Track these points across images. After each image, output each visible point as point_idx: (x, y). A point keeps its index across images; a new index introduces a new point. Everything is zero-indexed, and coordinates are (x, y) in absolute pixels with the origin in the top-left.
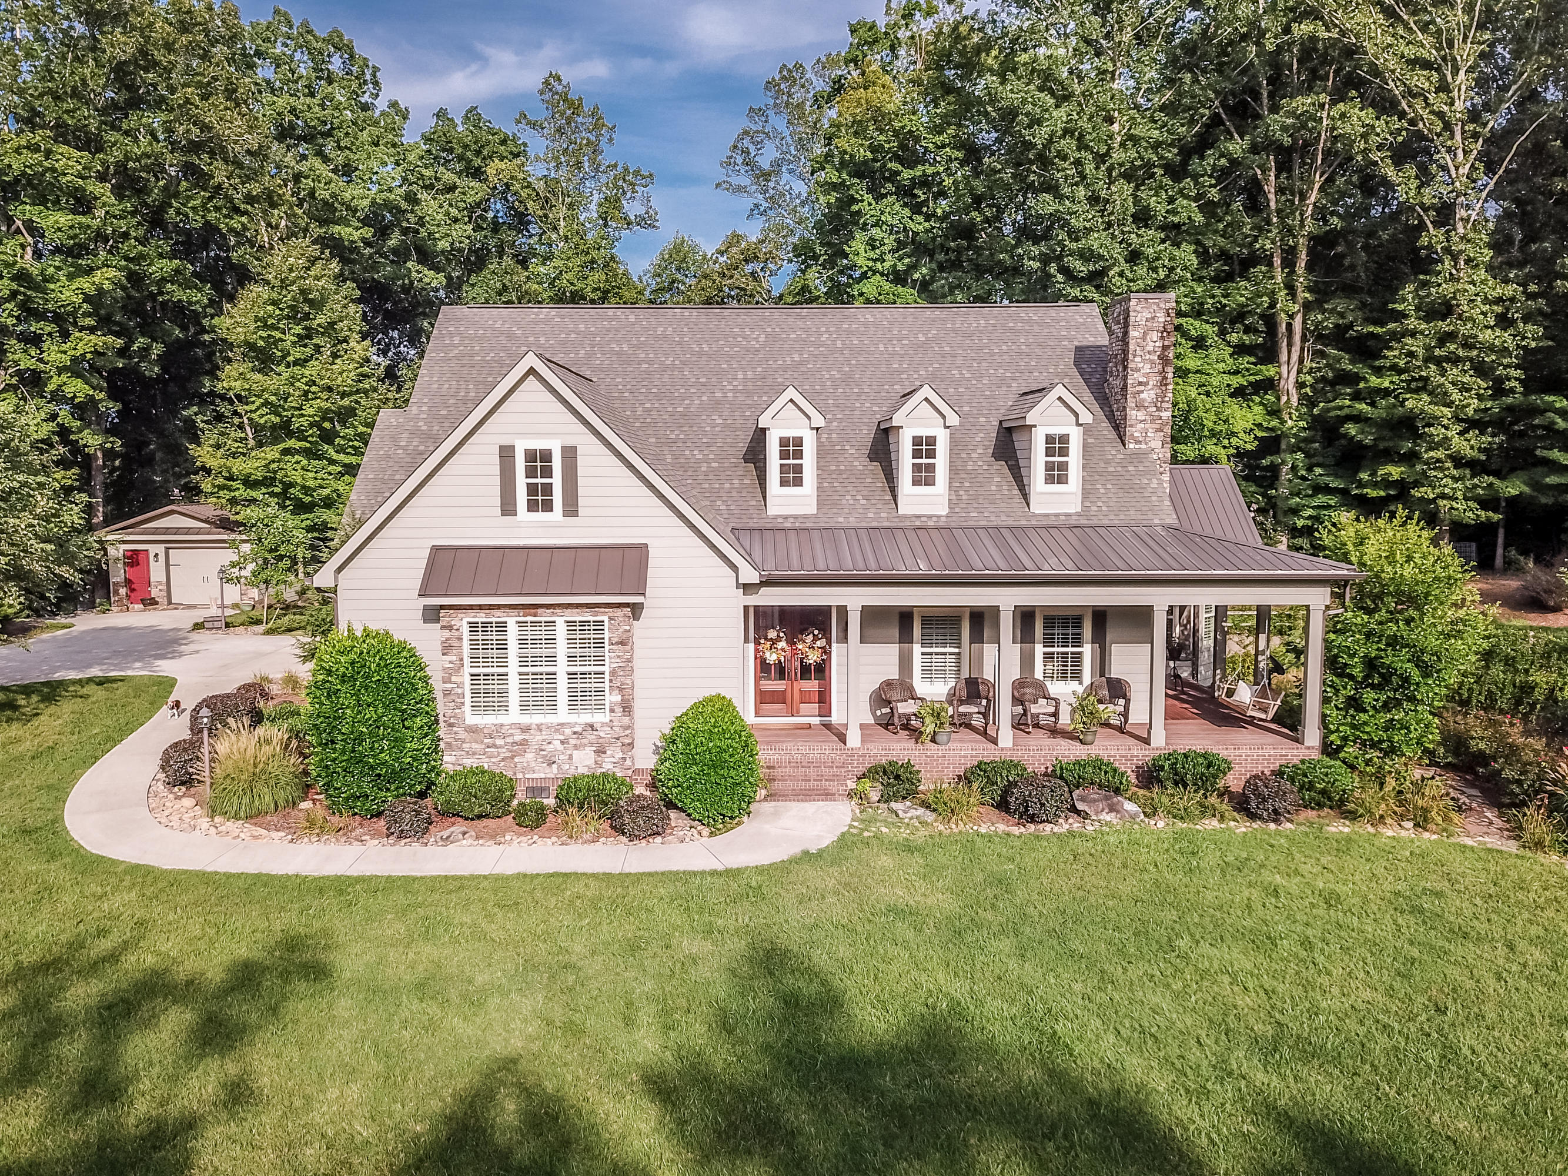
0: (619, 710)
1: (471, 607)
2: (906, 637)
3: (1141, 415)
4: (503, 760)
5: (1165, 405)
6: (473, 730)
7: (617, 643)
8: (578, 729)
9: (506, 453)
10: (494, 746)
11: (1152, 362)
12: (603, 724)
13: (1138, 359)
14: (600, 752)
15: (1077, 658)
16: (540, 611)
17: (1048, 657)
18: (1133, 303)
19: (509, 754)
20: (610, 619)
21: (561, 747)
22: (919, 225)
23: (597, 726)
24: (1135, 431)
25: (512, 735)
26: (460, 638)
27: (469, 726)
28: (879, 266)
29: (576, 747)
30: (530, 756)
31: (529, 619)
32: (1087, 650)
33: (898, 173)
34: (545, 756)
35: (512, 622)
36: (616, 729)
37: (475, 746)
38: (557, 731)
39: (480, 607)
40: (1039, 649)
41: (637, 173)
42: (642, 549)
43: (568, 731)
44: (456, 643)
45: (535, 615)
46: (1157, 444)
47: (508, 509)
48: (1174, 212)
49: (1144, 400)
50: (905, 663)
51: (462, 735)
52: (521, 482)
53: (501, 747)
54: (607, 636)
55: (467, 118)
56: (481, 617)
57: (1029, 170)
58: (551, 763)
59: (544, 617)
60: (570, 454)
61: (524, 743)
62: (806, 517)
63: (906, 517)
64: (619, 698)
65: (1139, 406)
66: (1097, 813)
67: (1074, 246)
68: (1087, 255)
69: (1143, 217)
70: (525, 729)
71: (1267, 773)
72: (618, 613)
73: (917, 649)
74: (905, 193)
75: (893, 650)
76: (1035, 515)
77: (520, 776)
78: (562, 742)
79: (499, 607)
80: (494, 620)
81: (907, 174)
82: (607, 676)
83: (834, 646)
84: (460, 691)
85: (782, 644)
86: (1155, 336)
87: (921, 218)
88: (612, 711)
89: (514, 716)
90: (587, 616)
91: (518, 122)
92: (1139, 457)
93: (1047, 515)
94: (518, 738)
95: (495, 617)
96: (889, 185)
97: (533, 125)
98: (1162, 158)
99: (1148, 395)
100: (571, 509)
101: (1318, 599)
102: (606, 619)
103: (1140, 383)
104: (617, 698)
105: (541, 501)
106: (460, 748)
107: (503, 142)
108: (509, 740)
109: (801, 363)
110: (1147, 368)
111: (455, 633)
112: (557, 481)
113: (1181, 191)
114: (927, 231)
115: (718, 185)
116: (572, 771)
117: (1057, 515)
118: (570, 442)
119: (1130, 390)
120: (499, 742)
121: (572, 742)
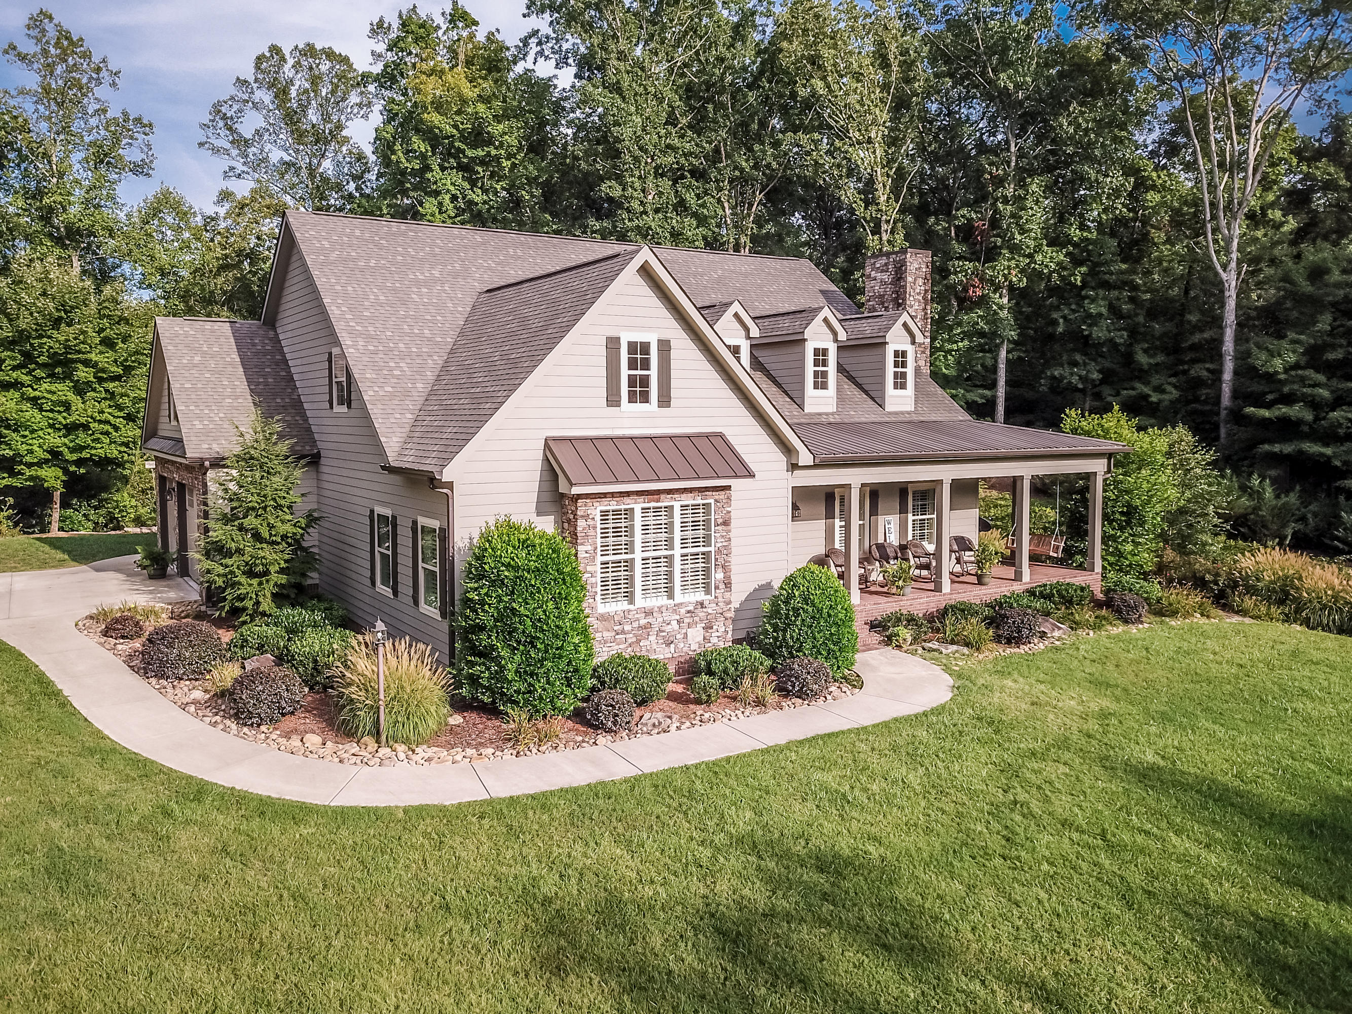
0: (722, 586)
1: (604, 495)
2: (829, 514)
4: (631, 645)
6: (603, 618)
7: (721, 524)
8: (691, 608)
9: (613, 344)
10: (623, 632)
11: (919, 301)
12: (710, 602)
13: (911, 298)
14: (708, 627)
16: (662, 496)
17: (914, 523)
18: (908, 255)
19: (634, 639)
20: (716, 501)
21: (677, 627)
23: (706, 603)
25: (638, 620)
26: (595, 528)
27: (602, 615)
29: (689, 626)
30: (652, 638)
31: (653, 504)
34: (664, 637)
35: (638, 508)
36: (720, 604)
37: (606, 634)
38: (674, 612)
39: (613, 495)
40: (910, 518)
43: (683, 611)
44: (591, 533)
45: (658, 501)
47: (613, 400)
50: (830, 535)
51: (596, 624)
52: (624, 374)
53: (629, 633)
54: (712, 518)
56: (612, 505)
58: (668, 644)
59: (665, 502)
60: (665, 346)
61: (648, 626)
63: (812, 414)
64: (722, 576)
70: (649, 613)
72: (718, 496)
74: (466, 168)
75: (822, 526)
76: (890, 413)
78: (679, 622)
79: (628, 494)
80: (623, 507)
82: (713, 556)
84: (593, 580)
86: (920, 282)
88: (717, 589)
89: (638, 600)
90: (698, 499)
93: (895, 413)
94: (643, 622)
95: (624, 504)
100: (665, 401)
101: (1098, 467)
102: (712, 501)
104: (720, 575)
105: (639, 391)
108: (635, 624)
111: (590, 522)
112: (653, 373)
116: (685, 649)
118: (664, 337)
120: (627, 628)
121: (686, 620)
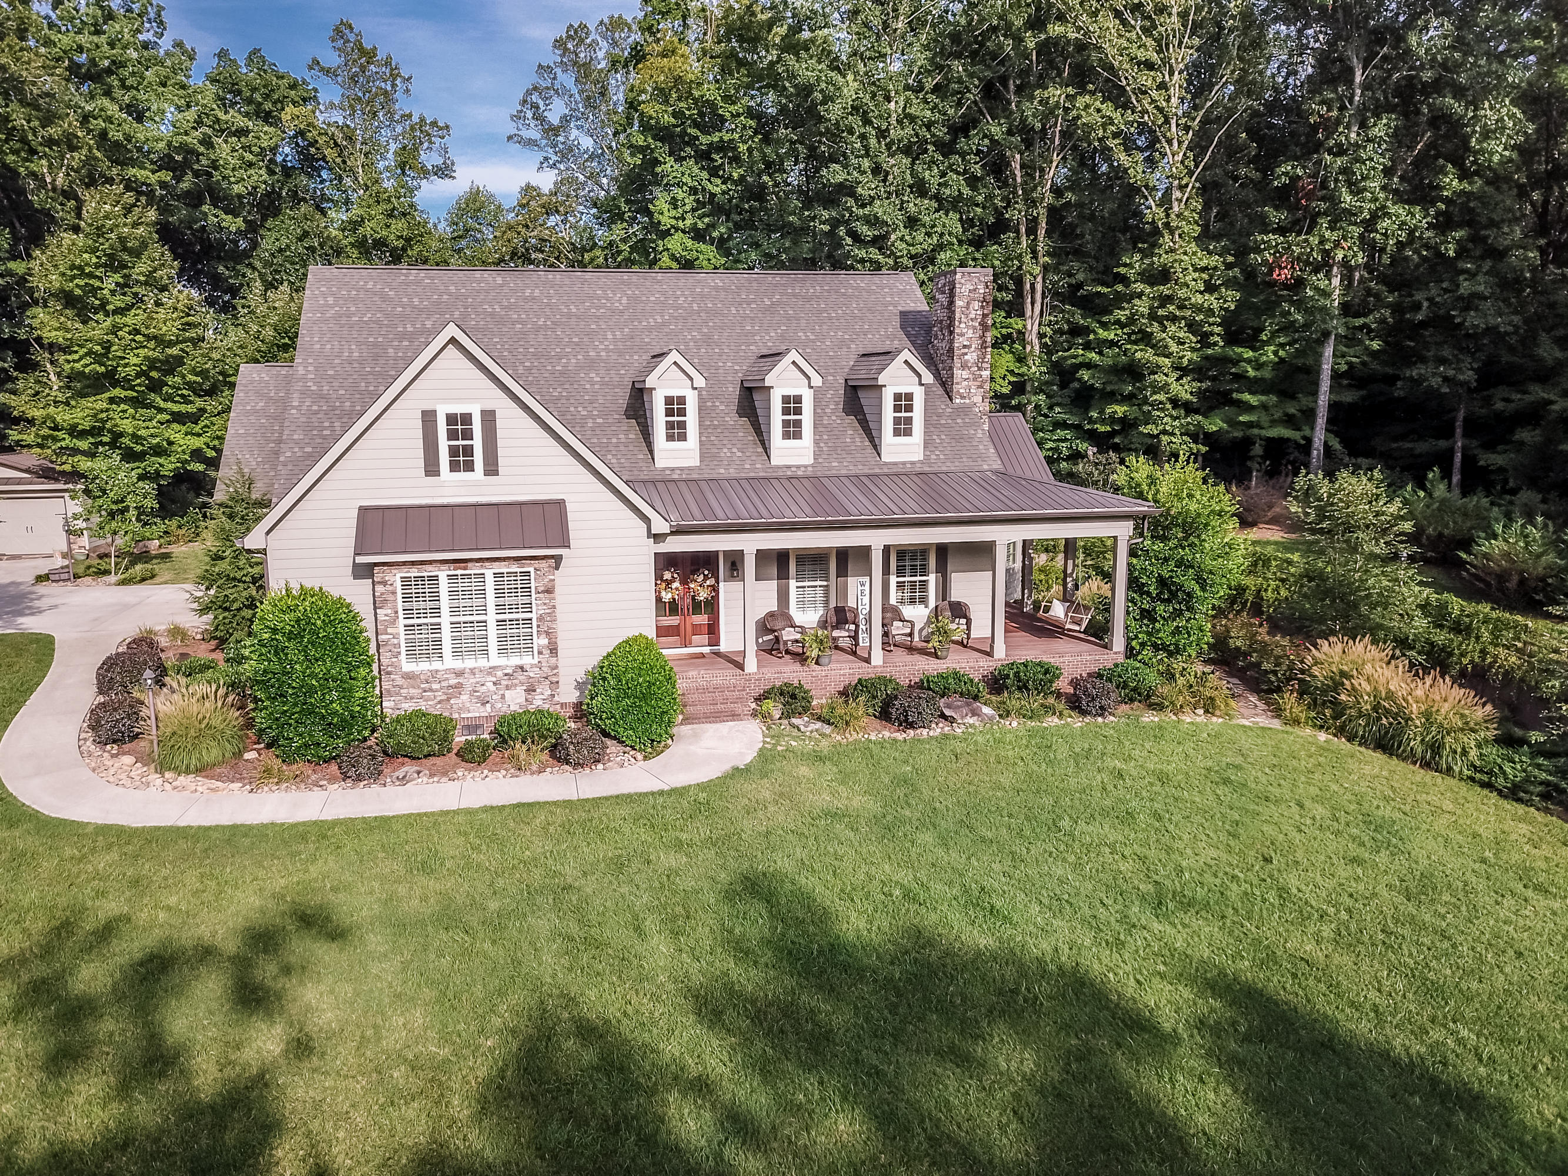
0: (546, 652)
1: (404, 563)
2: (783, 575)
3: (965, 374)
4: (440, 702)
5: (985, 365)
6: (409, 676)
7: (543, 592)
8: (509, 671)
9: (428, 418)
10: (431, 690)
11: (974, 328)
12: (532, 666)
13: (963, 325)
14: (531, 690)
15: (924, 586)
16: (470, 565)
17: (900, 585)
18: (959, 276)
19: (444, 697)
20: (536, 570)
21: (493, 688)
22: (717, 187)
23: (526, 667)
24: (959, 388)
25: (447, 679)
26: (394, 593)
27: (406, 673)
28: (681, 224)
29: (508, 688)
30: (465, 697)
31: (459, 572)
32: (932, 578)
33: (697, 138)
34: (478, 697)
35: (443, 575)
36: (545, 669)
37: (412, 691)
38: (489, 674)
39: (413, 563)
40: (894, 580)
41: (434, 124)
42: (560, 504)
43: (499, 674)
44: (391, 597)
45: (465, 569)
46: (978, 399)
47: (432, 469)
48: (945, 185)
49: (967, 361)
50: (783, 596)
51: (400, 681)
52: (444, 445)
53: (437, 691)
54: (533, 585)
55: (250, 59)
56: (414, 572)
57: (820, 142)
58: (484, 704)
59: (474, 570)
60: (489, 417)
61: (459, 686)
62: (689, 469)
63: (778, 467)
64: (546, 641)
65: (964, 366)
66: (962, 718)
67: (861, 212)
68: (873, 221)
69: (920, 189)
70: (459, 674)
71: (1085, 675)
72: (543, 564)
73: (793, 584)
74: (703, 156)
75: (771, 586)
76: (886, 464)
77: (455, 716)
78: (495, 684)
79: (430, 562)
80: (425, 574)
81: (705, 140)
82: (535, 623)
83: (721, 584)
84: (396, 641)
85: (676, 584)
86: (976, 305)
87: (719, 181)
88: (540, 653)
89: (450, 662)
90: (515, 568)
91: (311, 68)
92: (965, 410)
93: (895, 464)
94: (453, 682)
95: (427, 571)
96: (688, 149)
97: (327, 72)
98: (933, 135)
99: (971, 357)
100: (492, 469)
101: (1123, 531)
102: (531, 570)
103: (965, 347)
104: (544, 641)
105: (462, 460)
106: (398, 694)
107: (293, 86)
108: (444, 684)
109: (663, 324)
110: (970, 333)
111: (388, 588)
112: (477, 443)
113: (950, 166)
114: (724, 193)
115: (510, 138)
116: (504, 709)
117: (904, 463)
118: (489, 407)
119: (956, 352)
120: (435, 686)
121: (504, 683)
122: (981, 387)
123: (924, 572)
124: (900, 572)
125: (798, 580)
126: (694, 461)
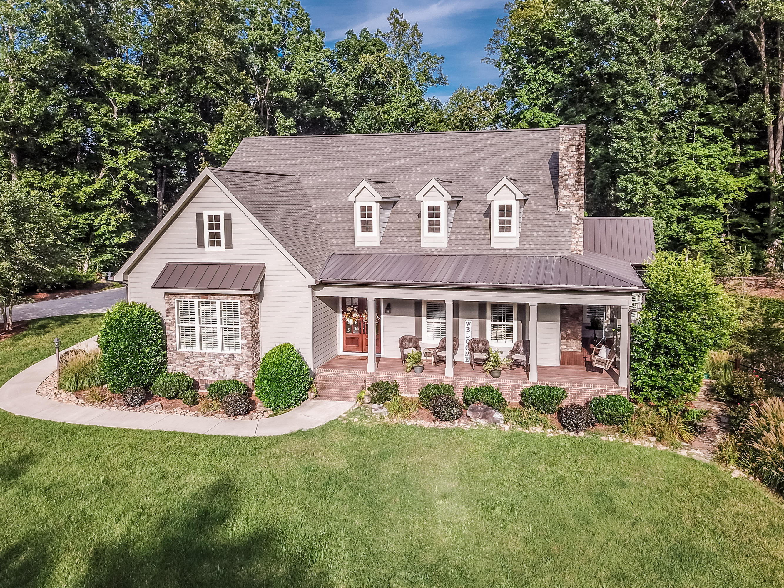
0: (246, 347)
1: (178, 294)
2: (418, 314)
3: (566, 192)
4: (194, 370)
5: (580, 187)
6: (180, 354)
7: (244, 314)
8: (227, 356)
9: (200, 217)
10: (189, 362)
11: (573, 163)
12: (238, 355)
13: (564, 162)
14: (237, 368)
15: (510, 329)
16: (209, 296)
17: (495, 327)
18: (561, 130)
19: (196, 367)
20: (241, 302)
21: (219, 365)
22: (557, 80)
23: (235, 355)
24: (563, 201)
25: (197, 357)
26: (174, 309)
27: (178, 352)
29: (226, 365)
30: (205, 368)
31: (204, 300)
32: (515, 324)
34: (212, 369)
35: (196, 301)
36: (244, 357)
37: (181, 362)
38: (217, 357)
39: (182, 294)
40: (489, 323)
42: (262, 267)
43: (222, 357)
44: (172, 311)
45: (206, 298)
46: (575, 209)
47: (201, 244)
49: (568, 184)
50: (418, 327)
51: (176, 356)
52: (207, 232)
53: (192, 363)
54: (239, 310)
56: (183, 299)
58: (215, 373)
59: (210, 299)
60: (228, 218)
61: (203, 362)
62: (373, 248)
63: (425, 249)
64: (246, 342)
65: (566, 188)
66: (476, 418)
70: (203, 355)
72: (244, 299)
73: (424, 320)
75: (411, 320)
76: (493, 249)
77: (201, 378)
78: (220, 363)
79: (190, 294)
80: (188, 300)
81: (550, 52)
82: (240, 330)
83: (382, 316)
84: (174, 334)
85: (355, 315)
86: (574, 148)
88: (242, 348)
89: (197, 349)
90: (230, 300)
92: (566, 216)
93: (499, 249)
94: (200, 359)
95: (190, 298)
96: (541, 59)
99: (570, 181)
100: (229, 245)
101: (625, 302)
102: (239, 301)
103: (566, 175)
104: (244, 342)
105: (215, 241)
106: (175, 363)
108: (196, 360)
110: (569, 167)
111: (172, 306)
112: (222, 231)
114: (561, 82)
116: (225, 377)
117: (505, 249)
118: (227, 212)
119: (560, 179)
120: (192, 361)
121: (224, 363)
122: (578, 201)
123: (510, 318)
124: (494, 318)
125: (428, 317)
126: (376, 243)
